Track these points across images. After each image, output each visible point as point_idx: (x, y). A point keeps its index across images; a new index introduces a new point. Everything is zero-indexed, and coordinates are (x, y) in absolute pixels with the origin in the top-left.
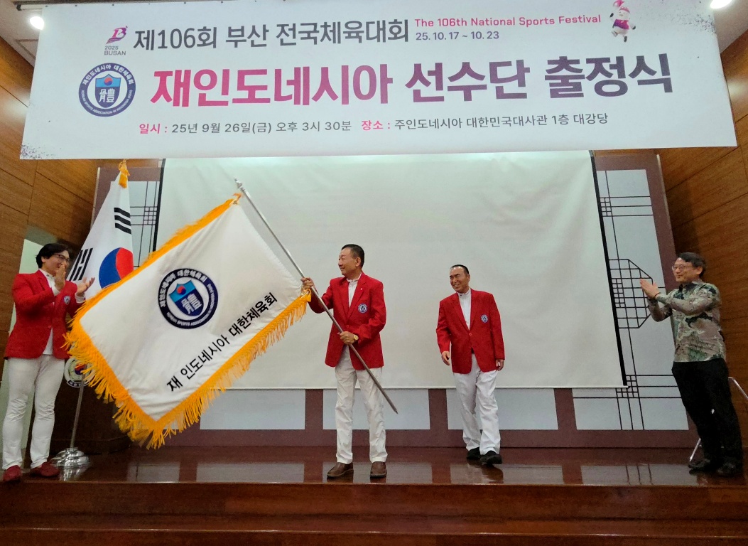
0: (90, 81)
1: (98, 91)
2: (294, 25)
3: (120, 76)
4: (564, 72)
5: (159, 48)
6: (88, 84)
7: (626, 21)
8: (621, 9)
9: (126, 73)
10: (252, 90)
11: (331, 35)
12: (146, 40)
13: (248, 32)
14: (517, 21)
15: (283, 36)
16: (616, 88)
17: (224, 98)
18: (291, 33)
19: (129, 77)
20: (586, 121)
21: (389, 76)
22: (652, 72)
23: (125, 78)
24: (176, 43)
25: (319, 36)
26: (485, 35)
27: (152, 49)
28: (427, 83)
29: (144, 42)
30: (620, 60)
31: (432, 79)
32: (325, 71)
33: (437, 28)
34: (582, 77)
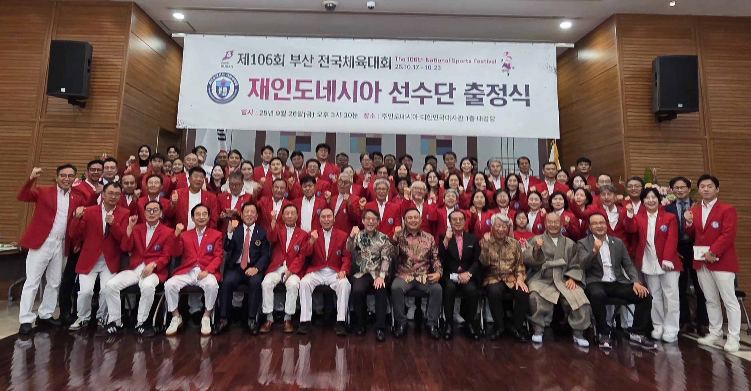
0: (212, 83)
1: (217, 88)
2: (328, 57)
3: (230, 80)
4: (474, 91)
5: (252, 64)
6: (212, 84)
7: (509, 64)
8: (508, 57)
9: (233, 79)
10: (304, 92)
11: (349, 63)
12: (244, 59)
13: (302, 57)
14: (451, 60)
15: (322, 62)
16: (501, 102)
17: (288, 96)
18: (326, 61)
19: (235, 81)
20: (483, 120)
21: (380, 88)
22: (520, 94)
23: (233, 82)
24: (261, 62)
25: (342, 63)
26: (433, 68)
27: (248, 64)
28: (400, 93)
29: (243, 60)
30: (505, 86)
31: (403, 91)
32: (344, 83)
33: (407, 62)
34: (484, 94)
